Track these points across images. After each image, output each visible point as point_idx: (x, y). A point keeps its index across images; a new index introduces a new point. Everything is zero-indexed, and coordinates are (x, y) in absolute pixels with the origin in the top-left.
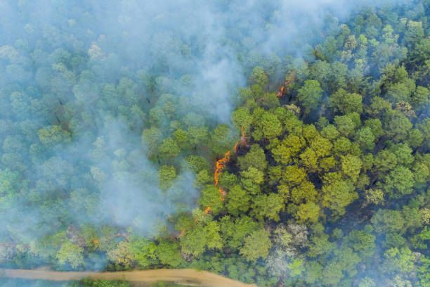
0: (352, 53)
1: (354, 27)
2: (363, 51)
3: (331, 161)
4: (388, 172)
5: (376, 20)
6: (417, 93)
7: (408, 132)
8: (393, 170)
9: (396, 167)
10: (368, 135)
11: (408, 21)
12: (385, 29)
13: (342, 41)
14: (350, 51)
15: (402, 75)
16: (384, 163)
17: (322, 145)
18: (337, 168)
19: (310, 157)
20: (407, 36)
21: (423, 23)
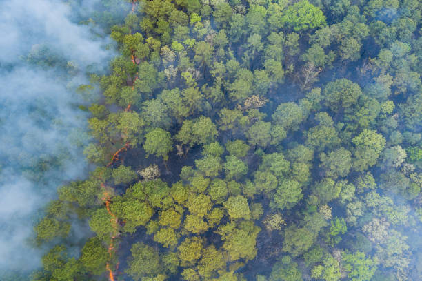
0: (174, 67)
1: (161, 34)
2: (184, 60)
3: (216, 215)
4: (274, 191)
5: (178, 15)
6: (257, 80)
7: (270, 134)
8: (277, 188)
9: (279, 185)
10: (236, 165)
12: (192, 21)
13: (158, 59)
14: (172, 66)
15: (234, 68)
16: (265, 185)
17: (199, 205)
18: (225, 220)
19: (194, 224)
20: (218, 17)
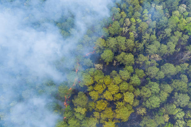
0: (128, 28)
1: (128, 12)
2: (133, 27)
3: (119, 96)
4: (147, 98)
5: (139, 7)
6: (161, 48)
7: (157, 73)
8: (149, 98)
9: (151, 96)
10: (136, 80)
11: (155, 6)
12: (144, 12)
13: (122, 22)
14: (127, 27)
15: (153, 39)
16: (145, 94)
17: (114, 89)
18: (121, 100)
19: (108, 96)
20: (156, 15)
21: (163, 6)
